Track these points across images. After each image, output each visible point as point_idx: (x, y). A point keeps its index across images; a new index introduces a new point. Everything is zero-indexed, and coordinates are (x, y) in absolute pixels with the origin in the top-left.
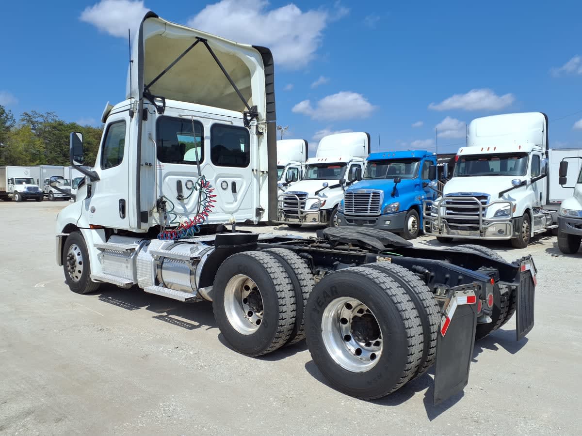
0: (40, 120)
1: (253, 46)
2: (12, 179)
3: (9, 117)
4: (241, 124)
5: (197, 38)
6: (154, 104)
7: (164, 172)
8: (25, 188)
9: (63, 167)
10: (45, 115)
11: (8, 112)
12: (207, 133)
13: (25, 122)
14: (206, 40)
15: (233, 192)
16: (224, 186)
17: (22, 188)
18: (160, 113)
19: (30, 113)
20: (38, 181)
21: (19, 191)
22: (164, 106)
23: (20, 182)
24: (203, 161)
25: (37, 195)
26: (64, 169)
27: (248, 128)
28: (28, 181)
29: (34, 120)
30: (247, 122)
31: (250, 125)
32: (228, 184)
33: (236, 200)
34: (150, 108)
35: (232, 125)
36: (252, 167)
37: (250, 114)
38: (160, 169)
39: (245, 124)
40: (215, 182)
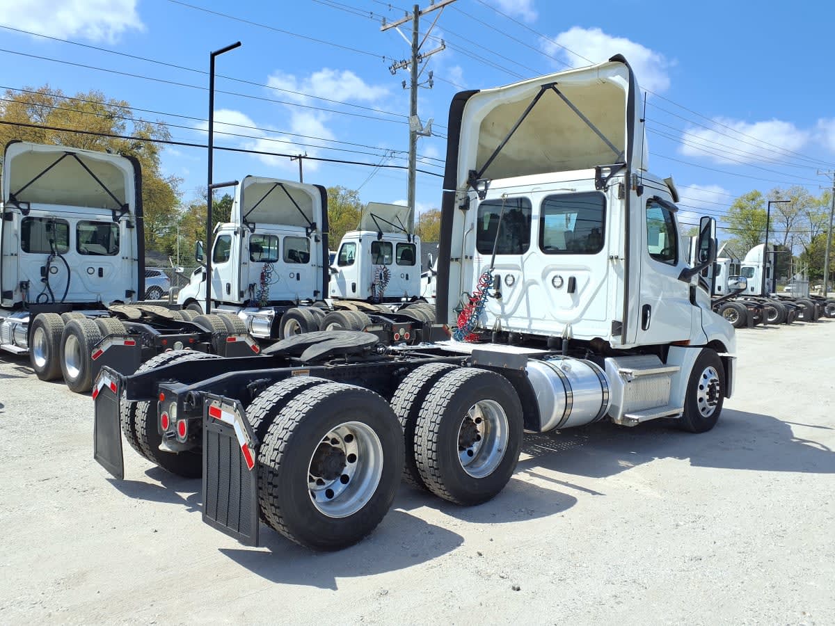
4: (591, 187)
5: (542, 86)
6: (476, 189)
14: (556, 83)
15: (570, 292)
16: (558, 282)
18: (483, 199)
22: (487, 189)
24: (528, 249)
27: (603, 191)
30: (601, 182)
31: (609, 186)
32: (562, 281)
33: (576, 304)
34: (473, 194)
35: (574, 192)
36: (609, 253)
37: (609, 169)
38: (479, 262)
39: (597, 185)
40: (544, 277)
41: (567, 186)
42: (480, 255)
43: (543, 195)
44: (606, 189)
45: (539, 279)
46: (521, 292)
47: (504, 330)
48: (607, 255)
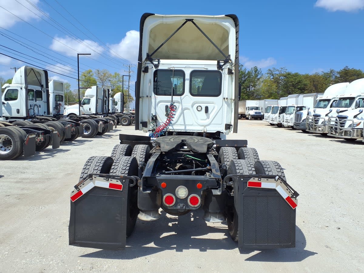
0: (277, 72)
1: (225, 15)
2: (249, 107)
3: (259, 73)
4: (215, 69)
5: (186, 19)
6: (152, 63)
7: (157, 101)
8: (254, 112)
9: (277, 100)
10: (280, 70)
11: (259, 70)
12: (187, 76)
13: (269, 75)
14: (193, 19)
15: (206, 113)
16: (199, 108)
17: (252, 112)
18: (156, 68)
19: (272, 69)
20: (262, 109)
21: (251, 114)
22: (159, 63)
23: (252, 109)
24: (184, 94)
25: (260, 117)
26: (278, 101)
27: (221, 71)
28: (257, 108)
29: (274, 73)
30: (220, 67)
31: (223, 69)
32: (202, 108)
33: (208, 118)
34: (150, 65)
35: (207, 70)
36: (223, 97)
37: (223, 61)
38: (155, 99)
39: (218, 68)
40: (192, 106)
41: (203, 66)
42: (156, 96)
43: (191, 70)
44: (222, 70)
45: (190, 107)
46: (181, 113)
47: (171, 131)
48: (222, 97)
